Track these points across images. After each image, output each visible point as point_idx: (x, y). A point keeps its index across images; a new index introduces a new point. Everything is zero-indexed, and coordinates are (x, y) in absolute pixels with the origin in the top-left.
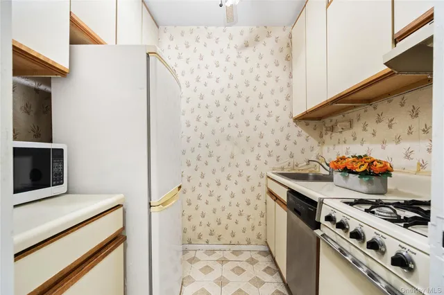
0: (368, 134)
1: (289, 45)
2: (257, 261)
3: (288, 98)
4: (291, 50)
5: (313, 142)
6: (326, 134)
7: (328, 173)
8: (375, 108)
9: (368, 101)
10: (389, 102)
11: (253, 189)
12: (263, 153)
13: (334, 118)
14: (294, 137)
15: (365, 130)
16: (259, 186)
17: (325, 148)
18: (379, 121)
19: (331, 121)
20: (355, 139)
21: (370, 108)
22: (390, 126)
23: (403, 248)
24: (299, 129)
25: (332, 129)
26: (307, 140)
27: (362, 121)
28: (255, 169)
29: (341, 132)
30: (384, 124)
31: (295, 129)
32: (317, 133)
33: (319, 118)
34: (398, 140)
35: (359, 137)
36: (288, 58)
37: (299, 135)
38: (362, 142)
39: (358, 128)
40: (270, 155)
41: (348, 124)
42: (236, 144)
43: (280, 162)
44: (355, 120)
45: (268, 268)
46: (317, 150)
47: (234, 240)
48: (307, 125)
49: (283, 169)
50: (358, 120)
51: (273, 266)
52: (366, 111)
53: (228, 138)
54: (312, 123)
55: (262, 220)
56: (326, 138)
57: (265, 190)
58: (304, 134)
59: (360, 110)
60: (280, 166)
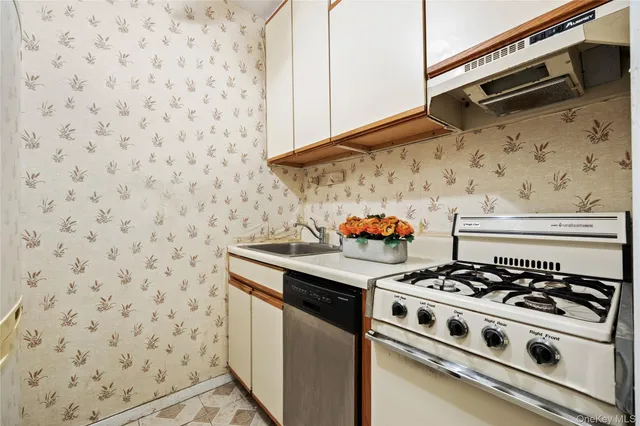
0: (365, 190)
1: (262, 47)
2: (217, 409)
3: (260, 127)
4: (265, 56)
5: (293, 197)
6: (309, 187)
7: (317, 241)
8: (373, 158)
9: (369, 148)
10: (389, 152)
11: (202, 279)
12: (222, 213)
13: (321, 167)
14: (268, 189)
15: (361, 184)
16: (214, 272)
17: (308, 207)
18: (377, 174)
19: (316, 170)
20: (349, 195)
21: (367, 158)
22: (390, 181)
23: (537, 334)
24: (275, 177)
25: (318, 181)
26: (285, 195)
27: (357, 174)
28: (207, 243)
29: (330, 186)
30: (384, 178)
31: (271, 177)
32: (297, 185)
33: (301, 165)
34: (399, 197)
35: (354, 193)
36: (261, 66)
37: (275, 187)
38: (358, 199)
39: (352, 182)
40: (232, 218)
41: (341, 175)
42: (167, 196)
43: (249, 228)
44: (349, 172)
45: (239, 412)
46: (297, 210)
47: (162, 388)
48: (286, 172)
49: (253, 238)
50: (353, 171)
51: (247, 406)
52: (362, 161)
53: (150, 183)
54: (292, 170)
55: (221, 331)
56: (310, 193)
57: (225, 276)
58: (282, 185)
59: (355, 160)
60: (248, 235)
